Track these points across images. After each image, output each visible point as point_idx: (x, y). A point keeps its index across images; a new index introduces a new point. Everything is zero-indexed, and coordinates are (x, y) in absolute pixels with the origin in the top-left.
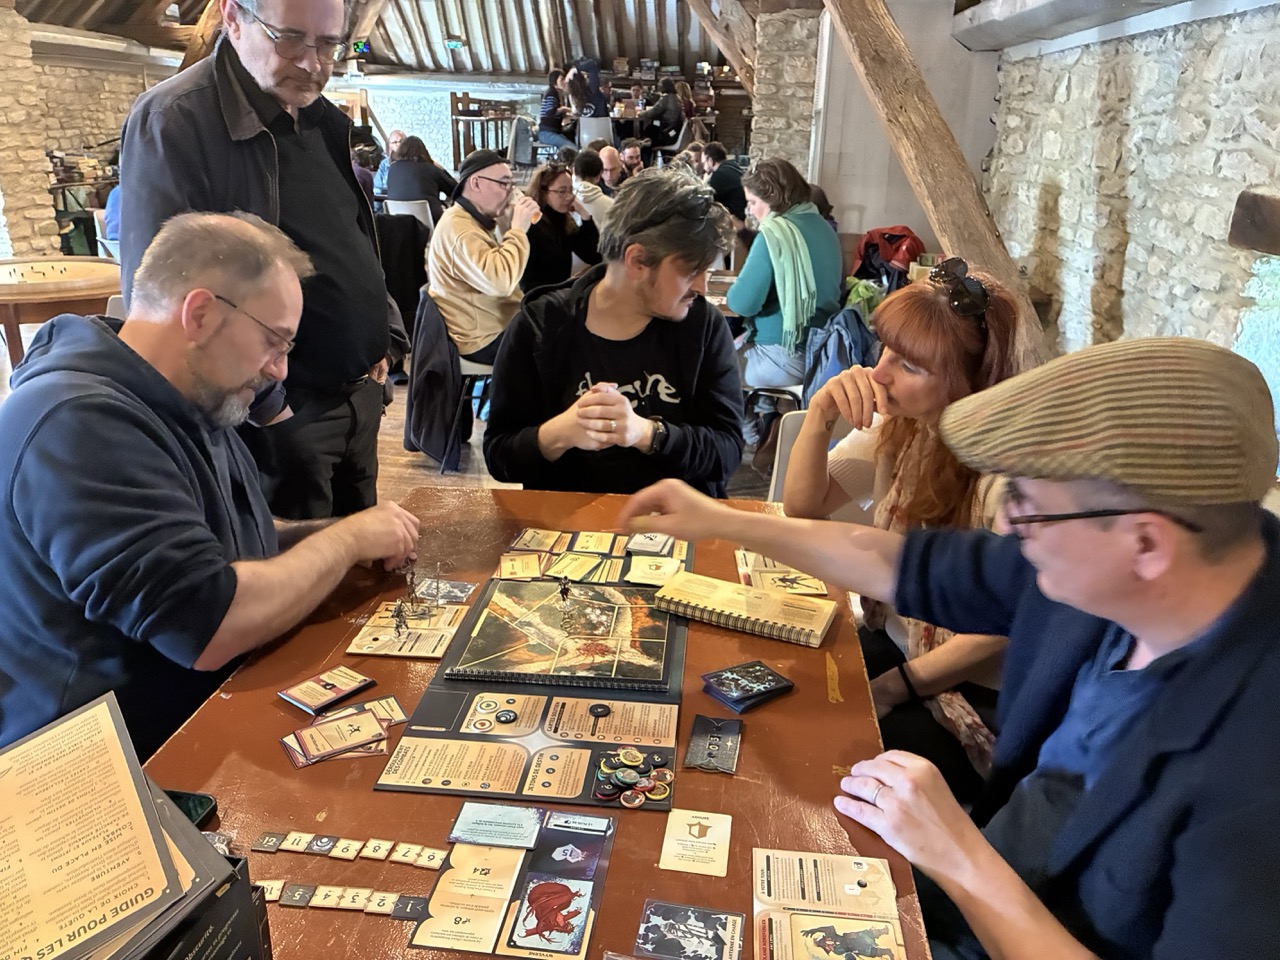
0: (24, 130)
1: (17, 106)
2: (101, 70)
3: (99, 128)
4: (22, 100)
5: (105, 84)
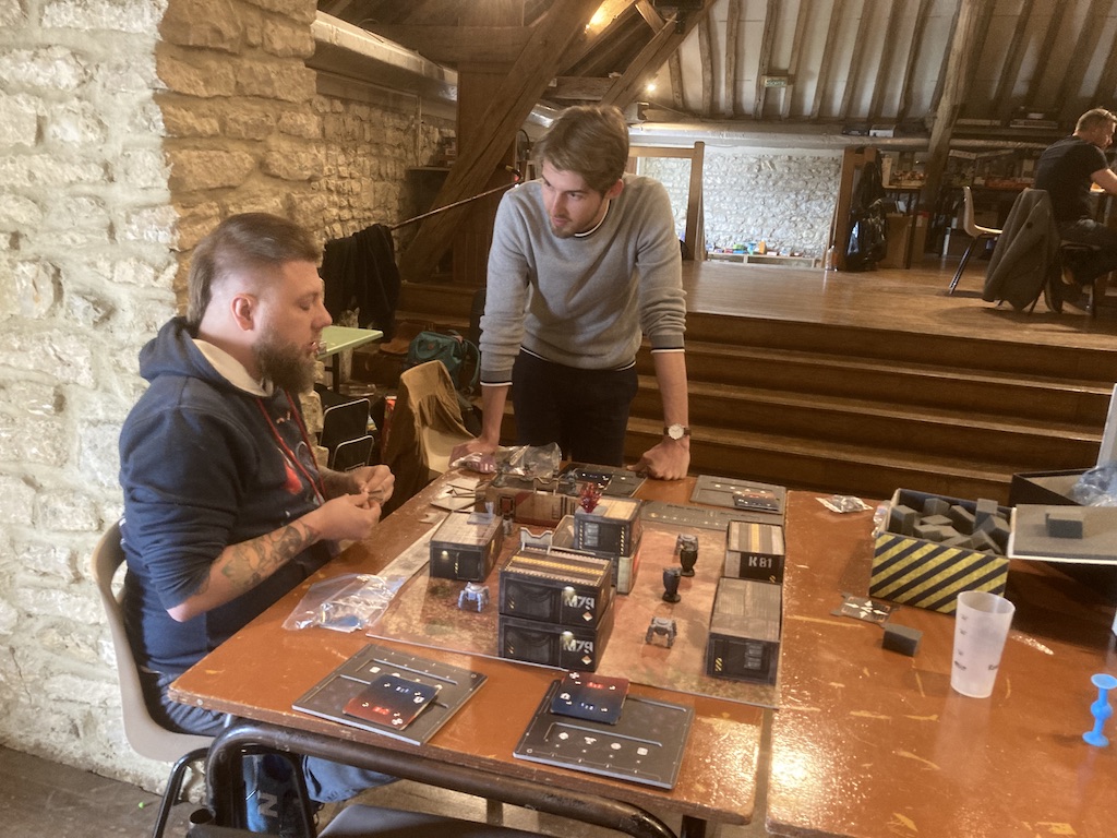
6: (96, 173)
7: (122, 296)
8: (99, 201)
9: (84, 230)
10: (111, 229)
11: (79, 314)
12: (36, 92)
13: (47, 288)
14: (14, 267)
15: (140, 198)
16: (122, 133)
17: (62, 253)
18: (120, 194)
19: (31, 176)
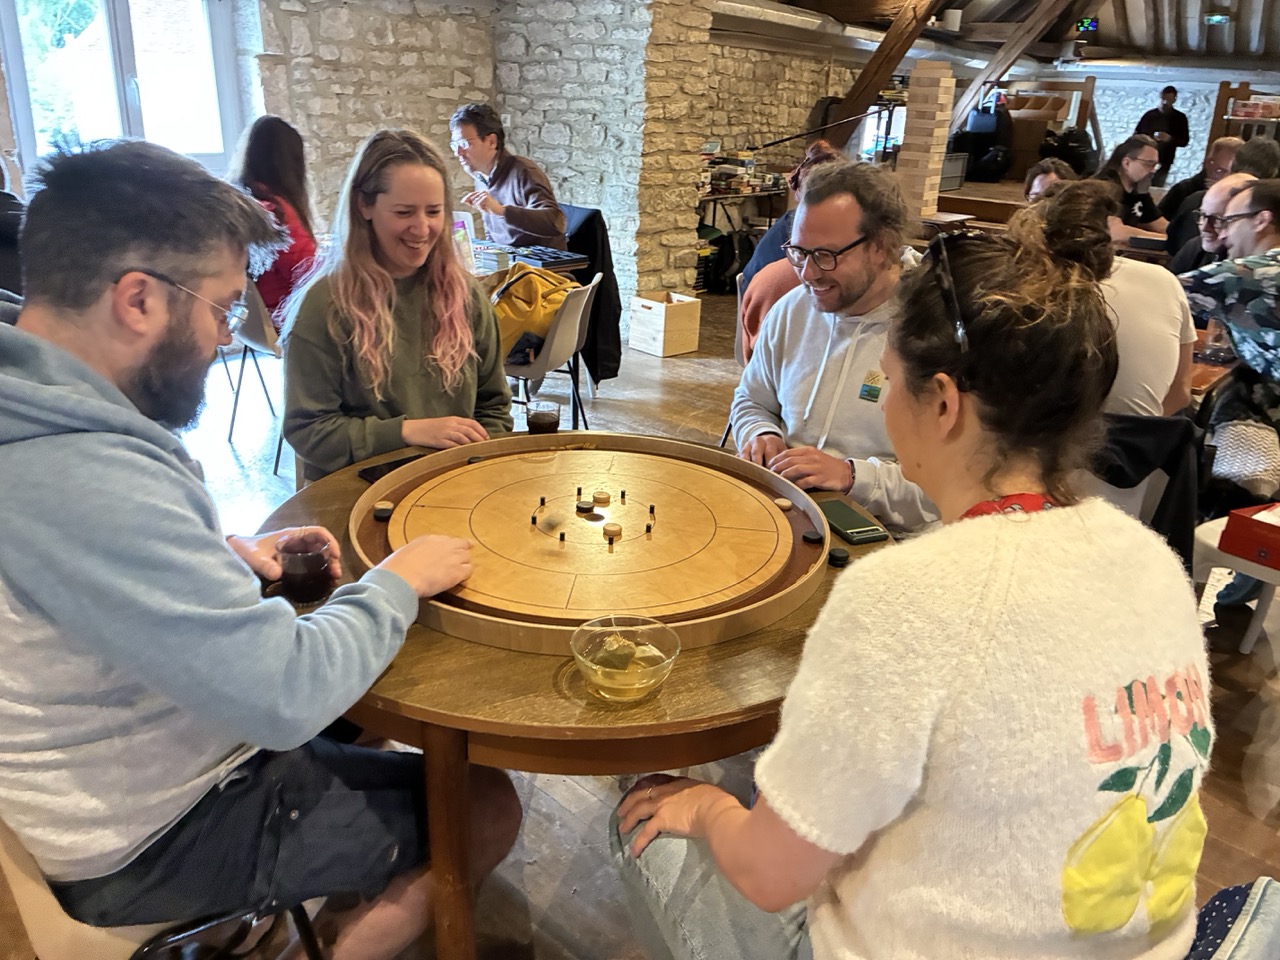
0: (683, 127)
1: (679, 95)
2: (784, 54)
3: (769, 124)
4: (688, 87)
5: (787, 70)
6: (623, 91)
7: (626, 137)
8: (623, 101)
9: (616, 112)
10: (625, 112)
11: (611, 144)
12: (607, 62)
13: (603, 134)
14: (592, 127)
15: (636, 100)
16: (633, 76)
17: (609, 121)
18: (630, 99)
19: (602, 93)
